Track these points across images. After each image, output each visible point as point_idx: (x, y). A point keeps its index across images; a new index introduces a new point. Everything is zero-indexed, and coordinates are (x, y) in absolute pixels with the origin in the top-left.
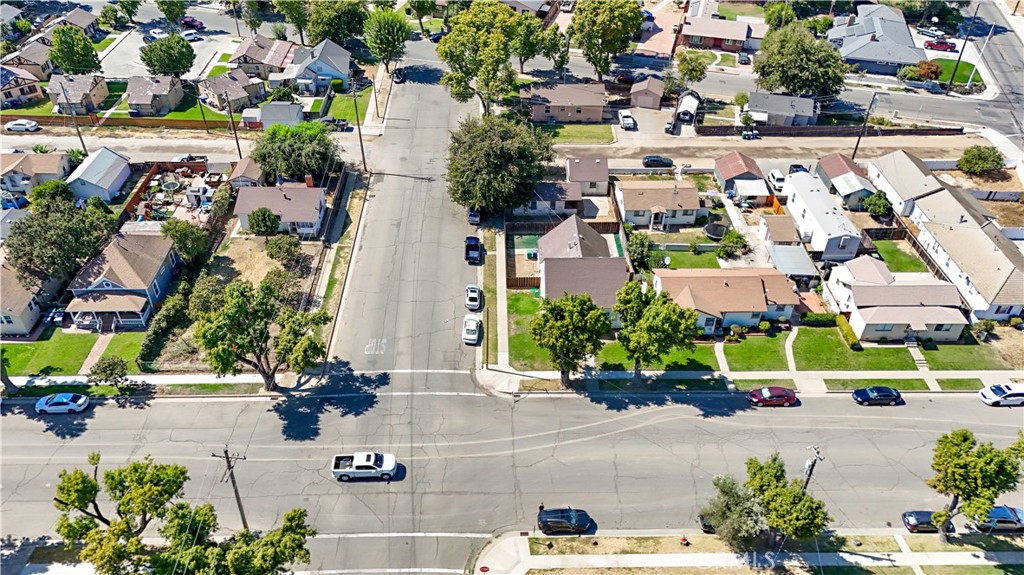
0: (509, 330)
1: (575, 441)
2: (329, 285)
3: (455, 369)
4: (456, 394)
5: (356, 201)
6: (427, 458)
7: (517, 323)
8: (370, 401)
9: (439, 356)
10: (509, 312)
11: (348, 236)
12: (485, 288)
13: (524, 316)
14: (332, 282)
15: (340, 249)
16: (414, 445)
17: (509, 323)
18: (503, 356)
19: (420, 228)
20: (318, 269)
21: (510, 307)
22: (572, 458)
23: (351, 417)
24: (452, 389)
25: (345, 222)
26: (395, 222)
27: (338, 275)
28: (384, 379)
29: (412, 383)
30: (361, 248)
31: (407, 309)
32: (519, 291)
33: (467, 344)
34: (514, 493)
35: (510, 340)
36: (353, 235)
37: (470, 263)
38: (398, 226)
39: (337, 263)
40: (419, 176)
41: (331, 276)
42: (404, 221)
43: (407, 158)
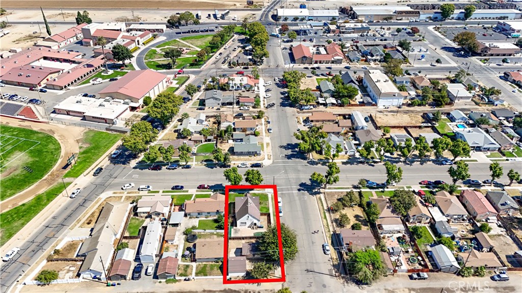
0: (268, 202)
3: (282, 193)
5: (335, 257)
8: (301, 185)
9: (286, 195)
10: (269, 208)
11: (329, 237)
14: (325, 218)
15: (329, 231)
17: (269, 205)
20: (332, 223)
23: (304, 182)
25: (333, 244)
26: (314, 244)
27: (325, 220)
28: (299, 190)
29: (292, 189)
30: (322, 232)
31: (299, 208)
35: (268, 200)
36: (328, 239)
38: (313, 242)
39: (328, 225)
40: (313, 273)
41: (327, 220)
42: (311, 244)
43: (323, 287)
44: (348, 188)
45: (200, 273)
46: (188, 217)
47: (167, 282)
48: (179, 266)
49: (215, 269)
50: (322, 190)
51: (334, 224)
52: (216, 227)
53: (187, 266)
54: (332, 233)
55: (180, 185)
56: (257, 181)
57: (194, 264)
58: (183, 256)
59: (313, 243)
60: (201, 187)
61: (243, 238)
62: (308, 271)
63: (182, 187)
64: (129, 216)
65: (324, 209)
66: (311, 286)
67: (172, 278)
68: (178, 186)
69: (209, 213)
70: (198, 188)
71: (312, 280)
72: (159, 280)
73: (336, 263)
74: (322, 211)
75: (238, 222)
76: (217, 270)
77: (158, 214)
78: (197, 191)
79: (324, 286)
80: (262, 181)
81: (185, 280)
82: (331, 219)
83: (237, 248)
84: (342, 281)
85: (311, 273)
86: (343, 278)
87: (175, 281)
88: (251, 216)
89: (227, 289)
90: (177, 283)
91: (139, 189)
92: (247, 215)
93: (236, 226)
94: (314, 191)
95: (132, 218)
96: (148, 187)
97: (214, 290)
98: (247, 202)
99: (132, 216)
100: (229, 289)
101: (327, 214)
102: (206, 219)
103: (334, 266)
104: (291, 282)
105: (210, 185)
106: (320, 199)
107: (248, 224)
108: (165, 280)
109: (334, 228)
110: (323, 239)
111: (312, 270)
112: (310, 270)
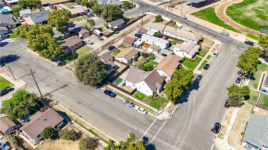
0: (147, 104)
1: (193, 113)
2: (91, 132)
3: (153, 122)
4: (162, 126)
5: (55, 106)
6: (182, 144)
7: (146, 101)
9: (146, 122)
10: (140, 100)
11: (71, 117)
12: (126, 100)
13: (145, 98)
14: (91, 131)
15: (76, 121)
16: (176, 144)
17: (144, 102)
18: (156, 110)
19: (87, 99)
20: (81, 131)
21: (138, 99)
22: (198, 116)
24: (160, 126)
25: (64, 114)
27: (89, 128)
30: (81, 117)
32: (134, 94)
33: (145, 115)
34: (203, 132)
37: (114, 97)
38: (81, 103)
39: (82, 126)
40: (61, 87)
41: (87, 130)
42: (80, 101)
43: (48, 85)
51: (78, 131)
59: (79, 103)
62: (66, 86)
65: (101, 139)
66: (56, 80)
79: (48, 86)
101: (92, 136)
103: (52, 101)
104: (70, 75)
110: (75, 112)
111: (64, 88)
112: (65, 87)
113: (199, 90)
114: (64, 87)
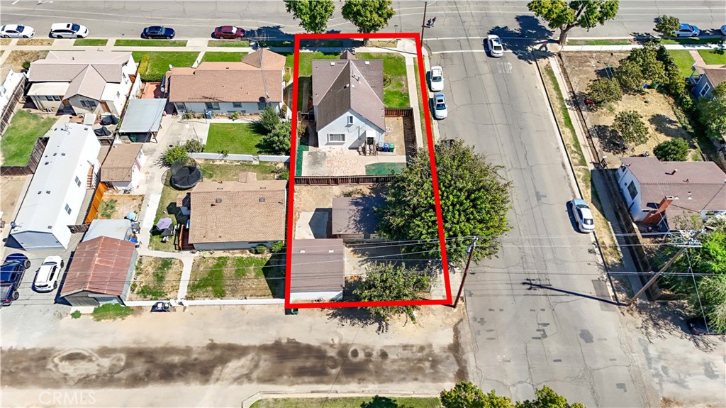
0: (407, 79)
2: (570, 121)
3: (443, 54)
4: (439, 39)
5: (608, 242)
7: (400, 84)
9: (456, 61)
10: (408, 95)
11: (585, 180)
13: (395, 89)
14: (568, 122)
15: (583, 162)
16: (457, 12)
17: (407, 86)
18: (409, 62)
20: (589, 137)
21: (407, 99)
23: (502, 25)
25: (599, 200)
26: (543, 200)
27: (567, 130)
29: (470, 44)
30: (563, 165)
31: (492, 97)
35: (405, 73)
36: (582, 184)
38: (537, 194)
39: (577, 144)
40: (549, 292)
41: (573, 131)
42: (534, 201)
43: (582, 340)
44: (624, 42)
45: (204, 286)
46: (180, 114)
47: (99, 314)
48: (140, 262)
49: (252, 271)
50: (551, 47)
51: (596, 140)
52: (258, 146)
53: (166, 263)
54: (591, 167)
55: (165, 25)
56: (375, 15)
57: (187, 258)
58: (155, 231)
59: (539, 196)
60: (222, 34)
61: (336, 181)
62: (531, 285)
63: (169, 33)
64: (10, 108)
65: (561, 99)
66: (545, 336)
67: (115, 302)
68: (158, 28)
69: (237, 105)
70: (213, 36)
71: (545, 317)
72: (73, 309)
73: (612, 259)
74: (557, 105)
75: (322, 134)
76: (257, 276)
77: (90, 104)
78: (210, 44)
79: (586, 336)
80: (390, 15)
81: (154, 308)
82: (585, 126)
83: (317, 210)
84: (639, 319)
85: (541, 291)
86: (641, 309)
87: (123, 311)
88: (359, 116)
89: (284, 341)
90: (130, 317)
91: (51, 36)
92: (348, 114)
93: (316, 145)
94: (530, 49)
95: (20, 113)
96: (76, 27)
97: (244, 343)
98: (345, 76)
99: (19, 106)
100: (289, 341)
101: (573, 114)
102: (231, 121)
103: (606, 267)
104: (482, 321)
105: (247, 28)
106: (550, 72)
107: (351, 138)
108: (91, 309)
109: (596, 154)
110: (568, 184)
111: (543, 283)
112: (538, 283)
113: (278, 25)
114: (541, 286)
